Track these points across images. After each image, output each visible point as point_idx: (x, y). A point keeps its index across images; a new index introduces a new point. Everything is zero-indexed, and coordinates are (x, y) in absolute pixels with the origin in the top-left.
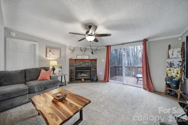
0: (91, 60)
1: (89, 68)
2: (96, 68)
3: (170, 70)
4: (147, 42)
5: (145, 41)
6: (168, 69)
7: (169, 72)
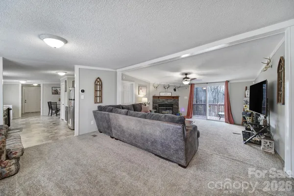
0: (173, 97)
1: (171, 105)
2: (178, 106)
3: (246, 106)
4: (229, 83)
5: (227, 82)
6: (244, 105)
7: (245, 108)
